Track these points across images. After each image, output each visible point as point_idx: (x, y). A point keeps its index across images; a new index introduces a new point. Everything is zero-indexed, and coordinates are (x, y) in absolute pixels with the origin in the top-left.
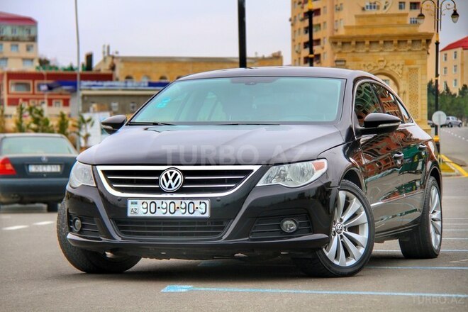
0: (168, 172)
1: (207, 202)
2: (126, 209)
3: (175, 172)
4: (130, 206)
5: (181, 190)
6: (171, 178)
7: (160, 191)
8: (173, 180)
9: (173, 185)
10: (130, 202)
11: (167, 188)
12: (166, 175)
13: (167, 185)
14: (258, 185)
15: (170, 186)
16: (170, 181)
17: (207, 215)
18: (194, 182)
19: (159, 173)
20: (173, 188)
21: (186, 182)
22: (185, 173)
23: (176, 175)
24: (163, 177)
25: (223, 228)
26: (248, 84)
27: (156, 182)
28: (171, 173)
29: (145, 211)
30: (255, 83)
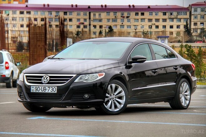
0: (45, 77)
1: (56, 87)
2: (30, 89)
3: (47, 76)
4: (32, 89)
5: (48, 83)
6: (45, 78)
7: (41, 83)
8: (46, 79)
9: (46, 81)
10: (32, 87)
11: (44, 82)
12: (44, 78)
13: (44, 81)
14: (75, 81)
15: (45, 82)
16: (45, 80)
17: (56, 92)
18: (53, 80)
19: (42, 77)
20: (46, 82)
21: (50, 80)
22: (50, 77)
23: (47, 77)
24: (43, 78)
25: (62, 97)
26: (97, 44)
27: (41, 80)
28: (46, 77)
29: (36, 90)
30: (100, 44)
